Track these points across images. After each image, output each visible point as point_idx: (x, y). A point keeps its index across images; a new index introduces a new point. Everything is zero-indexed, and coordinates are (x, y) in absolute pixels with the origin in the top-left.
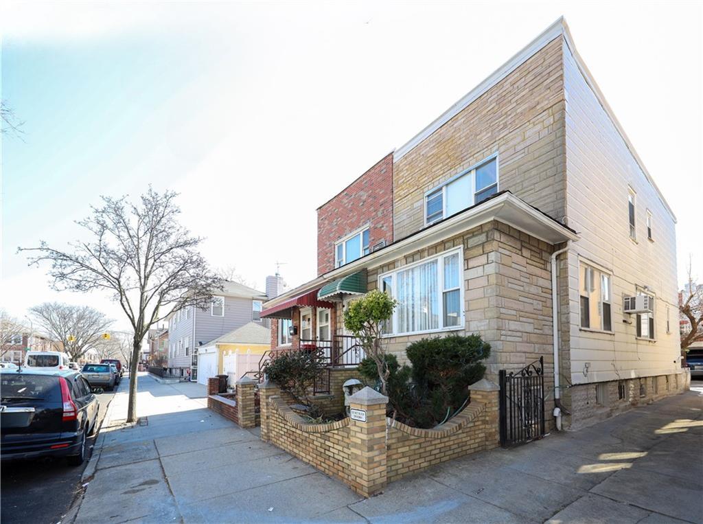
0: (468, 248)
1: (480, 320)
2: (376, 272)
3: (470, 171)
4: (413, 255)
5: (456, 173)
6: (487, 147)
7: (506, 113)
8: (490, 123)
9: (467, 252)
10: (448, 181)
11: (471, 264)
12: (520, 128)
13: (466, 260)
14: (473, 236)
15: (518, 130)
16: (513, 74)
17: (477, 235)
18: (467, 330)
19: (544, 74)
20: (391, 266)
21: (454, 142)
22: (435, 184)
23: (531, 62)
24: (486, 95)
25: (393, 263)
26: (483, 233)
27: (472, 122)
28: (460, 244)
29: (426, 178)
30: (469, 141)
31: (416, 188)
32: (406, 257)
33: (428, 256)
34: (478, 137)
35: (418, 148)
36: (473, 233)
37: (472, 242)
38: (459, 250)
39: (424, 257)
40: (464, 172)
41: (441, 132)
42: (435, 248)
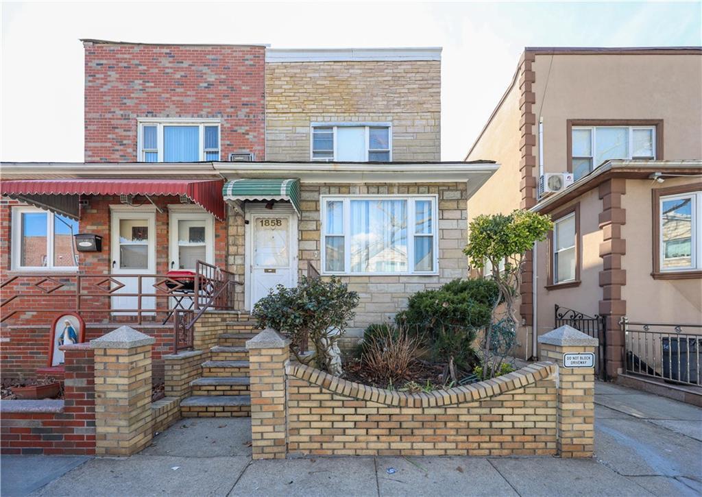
0: (443, 199)
1: (453, 269)
2: (317, 189)
3: (364, 126)
4: (378, 186)
5: (351, 120)
6: (382, 113)
7: (400, 93)
8: (387, 93)
9: (443, 203)
10: (342, 123)
11: (446, 215)
12: (411, 114)
13: (441, 210)
14: (449, 190)
15: (408, 114)
16: (406, 63)
17: (452, 190)
18: (441, 276)
19: (429, 82)
20: (343, 189)
21: (349, 87)
22: (326, 119)
23: (420, 65)
24: (382, 63)
25: (348, 186)
26: (457, 190)
27: (368, 79)
28: (435, 193)
29: (315, 107)
30: (365, 97)
31: (300, 110)
32: (368, 186)
33: (398, 193)
34: (374, 98)
35: (304, 66)
36: (449, 187)
37: (448, 195)
38: (433, 199)
39: (393, 193)
40: (359, 123)
41: (335, 67)
42: (408, 188)
